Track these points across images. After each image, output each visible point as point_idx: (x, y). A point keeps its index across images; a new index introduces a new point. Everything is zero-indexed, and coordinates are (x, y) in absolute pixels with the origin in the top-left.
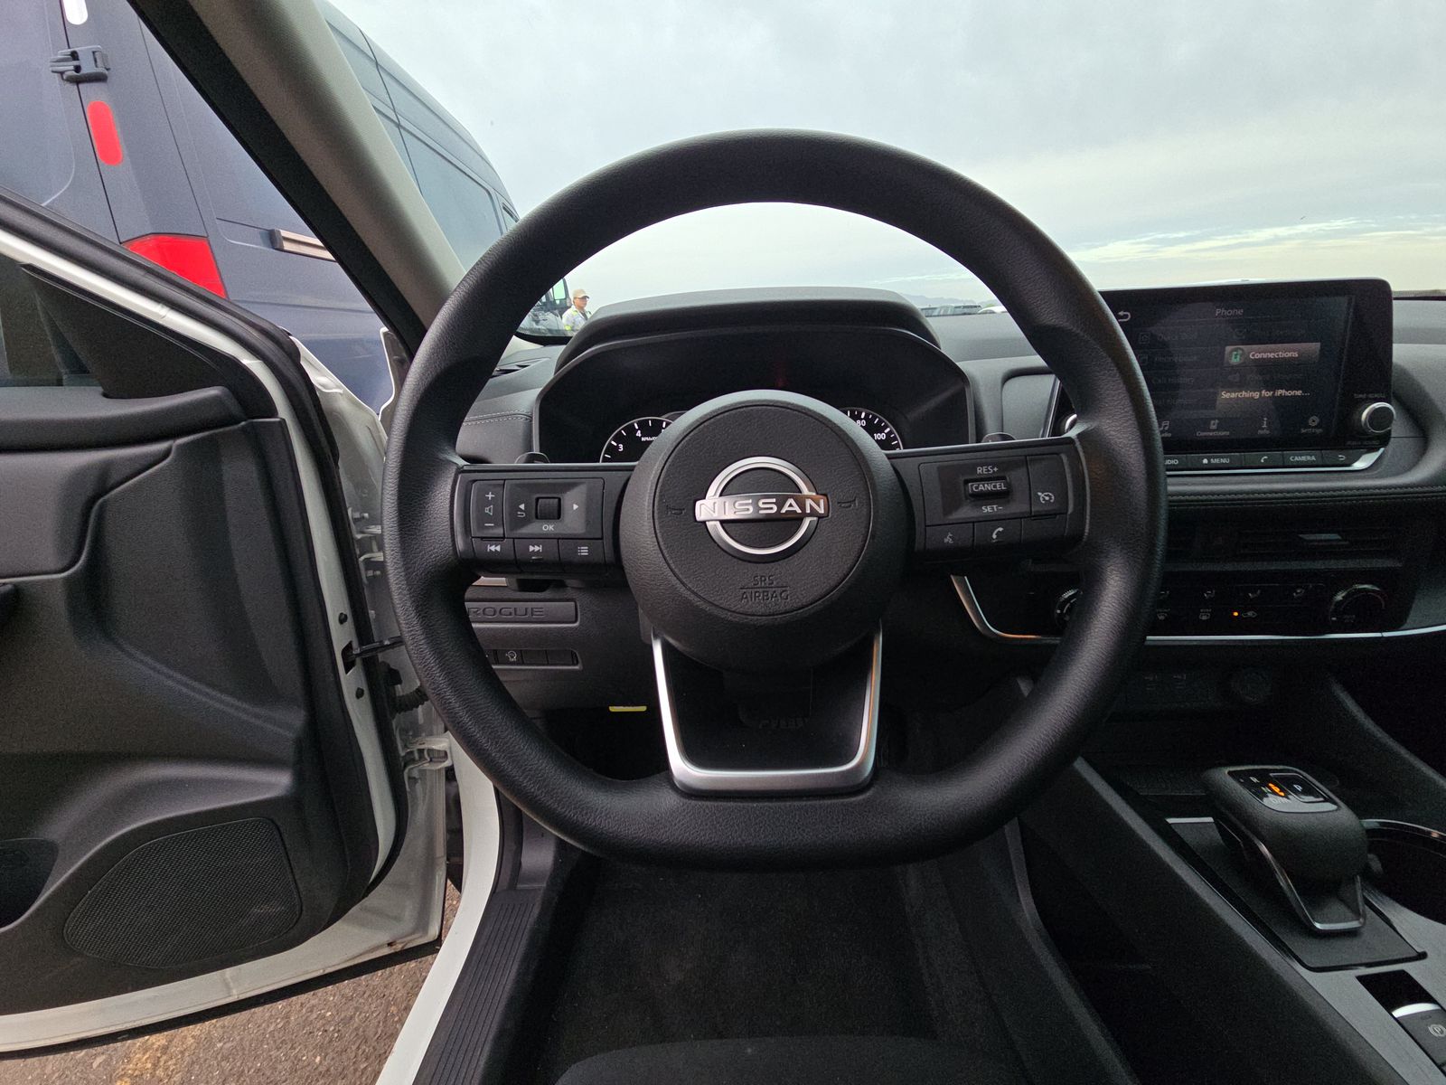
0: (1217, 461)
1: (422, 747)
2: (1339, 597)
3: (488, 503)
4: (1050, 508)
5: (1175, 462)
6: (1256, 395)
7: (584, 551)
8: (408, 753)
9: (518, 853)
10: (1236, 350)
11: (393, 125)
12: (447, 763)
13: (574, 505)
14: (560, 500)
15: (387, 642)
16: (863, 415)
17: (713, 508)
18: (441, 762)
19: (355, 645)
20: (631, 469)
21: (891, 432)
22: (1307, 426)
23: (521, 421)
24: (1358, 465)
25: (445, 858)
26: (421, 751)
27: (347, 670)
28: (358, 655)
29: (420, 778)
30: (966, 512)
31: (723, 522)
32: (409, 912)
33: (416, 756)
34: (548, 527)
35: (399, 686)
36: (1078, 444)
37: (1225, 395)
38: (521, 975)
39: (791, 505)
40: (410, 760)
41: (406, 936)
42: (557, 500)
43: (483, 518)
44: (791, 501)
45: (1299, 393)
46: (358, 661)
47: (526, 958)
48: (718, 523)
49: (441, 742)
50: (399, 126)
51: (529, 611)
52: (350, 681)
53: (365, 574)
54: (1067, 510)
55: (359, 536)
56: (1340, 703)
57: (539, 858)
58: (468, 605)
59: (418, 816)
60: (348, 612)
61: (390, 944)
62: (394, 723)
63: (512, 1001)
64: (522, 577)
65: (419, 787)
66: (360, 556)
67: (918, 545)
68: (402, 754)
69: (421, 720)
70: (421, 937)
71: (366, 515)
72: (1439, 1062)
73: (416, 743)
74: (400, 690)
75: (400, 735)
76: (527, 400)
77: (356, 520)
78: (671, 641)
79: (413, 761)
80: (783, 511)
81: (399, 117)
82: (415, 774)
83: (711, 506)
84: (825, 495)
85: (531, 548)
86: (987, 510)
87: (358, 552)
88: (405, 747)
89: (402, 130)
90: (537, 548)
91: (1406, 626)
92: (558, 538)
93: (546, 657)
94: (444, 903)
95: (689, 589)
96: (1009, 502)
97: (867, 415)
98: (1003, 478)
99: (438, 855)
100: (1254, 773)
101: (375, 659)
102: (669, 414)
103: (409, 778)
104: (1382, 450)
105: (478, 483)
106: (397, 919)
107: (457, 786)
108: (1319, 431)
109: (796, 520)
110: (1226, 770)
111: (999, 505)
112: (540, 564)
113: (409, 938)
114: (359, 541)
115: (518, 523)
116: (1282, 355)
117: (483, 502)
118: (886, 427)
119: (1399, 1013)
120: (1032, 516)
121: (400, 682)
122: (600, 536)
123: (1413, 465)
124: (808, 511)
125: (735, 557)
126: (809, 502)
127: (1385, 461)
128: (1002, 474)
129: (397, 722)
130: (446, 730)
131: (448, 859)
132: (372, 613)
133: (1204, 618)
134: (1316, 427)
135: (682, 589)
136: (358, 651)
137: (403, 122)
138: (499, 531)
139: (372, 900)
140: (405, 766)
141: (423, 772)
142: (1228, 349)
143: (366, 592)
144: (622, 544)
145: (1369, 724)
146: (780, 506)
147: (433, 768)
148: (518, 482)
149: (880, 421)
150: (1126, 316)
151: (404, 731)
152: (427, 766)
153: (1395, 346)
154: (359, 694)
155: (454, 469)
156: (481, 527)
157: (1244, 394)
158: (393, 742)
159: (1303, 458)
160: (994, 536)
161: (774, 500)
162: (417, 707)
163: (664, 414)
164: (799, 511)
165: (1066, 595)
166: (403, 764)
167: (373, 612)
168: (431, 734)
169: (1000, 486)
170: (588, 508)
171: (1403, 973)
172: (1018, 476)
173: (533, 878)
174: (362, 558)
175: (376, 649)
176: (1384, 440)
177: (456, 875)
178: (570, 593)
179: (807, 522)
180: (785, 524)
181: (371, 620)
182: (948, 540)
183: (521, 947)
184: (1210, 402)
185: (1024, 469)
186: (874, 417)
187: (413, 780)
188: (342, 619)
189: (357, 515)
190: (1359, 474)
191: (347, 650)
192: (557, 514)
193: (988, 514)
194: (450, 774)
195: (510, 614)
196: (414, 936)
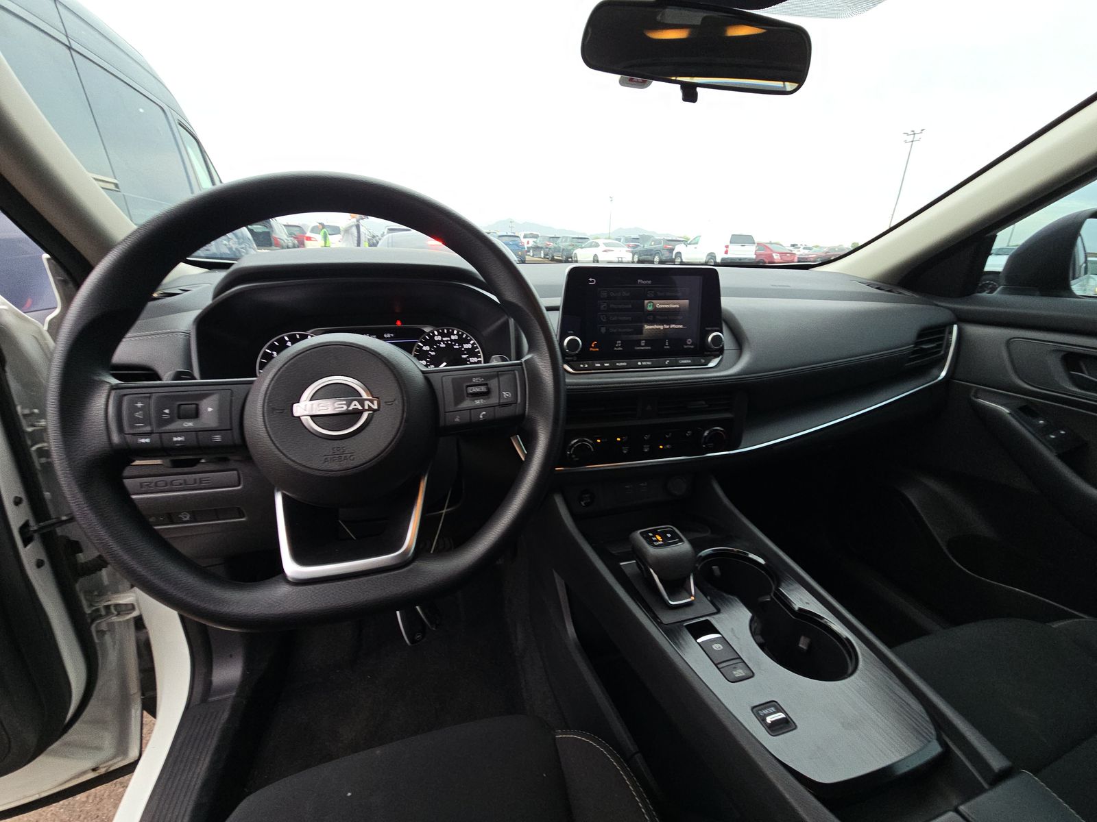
0: (644, 363)
1: (109, 603)
2: (706, 434)
3: (138, 409)
4: (509, 400)
5: (624, 364)
6: (661, 327)
7: (218, 438)
8: (94, 611)
9: (209, 672)
10: (649, 302)
11: (64, 48)
12: (135, 614)
13: (209, 408)
14: (197, 405)
15: (64, 518)
16: (455, 332)
17: (305, 408)
18: (128, 614)
19: (32, 523)
20: (251, 383)
21: (474, 343)
22: (687, 345)
23: (181, 337)
24: (711, 365)
25: (139, 694)
26: (108, 607)
27: (25, 545)
28: (35, 531)
29: (109, 630)
30: (467, 404)
31: (312, 417)
32: (108, 741)
33: (103, 612)
34: (189, 424)
35: (80, 554)
36: (524, 366)
37: (647, 327)
38: (213, 763)
39: (355, 405)
40: (96, 615)
41: (107, 761)
42: (194, 406)
43: (134, 421)
44: (356, 402)
45: (681, 326)
46: (36, 536)
47: (218, 749)
48: (309, 418)
49: (129, 597)
50: (70, 48)
51: (198, 481)
52: (29, 554)
53: (38, 462)
54: (517, 401)
55: (30, 429)
56: (713, 489)
57: (229, 673)
58: (126, 481)
59: (110, 660)
60: (22, 495)
61: (94, 770)
62: (77, 586)
63: (205, 785)
64: (172, 458)
65: (107, 637)
66: (32, 446)
67: (442, 423)
68: (88, 611)
69: (106, 581)
70: (121, 761)
71: (36, 411)
72: (716, 662)
73: (101, 601)
74: (82, 558)
75: (85, 596)
76: (186, 322)
77: (25, 416)
78: (285, 492)
79: (101, 616)
80: (351, 408)
81: (70, 40)
82: (104, 627)
83: (303, 407)
84: (378, 398)
85: (175, 439)
86: (477, 402)
87: (29, 442)
88: (91, 605)
89: (73, 52)
90: (179, 439)
91: (741, 447)
92: (196, 431)
93: (217, 514)
94: (142, 729)
95: (289, 458)
96: (489, 398)
97: (458, 332)
98: (487, 384)
99: (132, 692)
100: (650, 531)
101: (53, 533)
102: (313, 330)
103: (98, 632)
104: (721, 357)
105: (128, 396)
106: (98, 748)
107: (147, 632)
108: (692, 347)
109: (357, 414)
110: (639, 532)
111: (484, 399)
112: (183, 448)
113: (111, 763)
114: (30, 433)
115: (163, 422)
116: (672, 306)
117: (134, 409)
118: (471, 340)
119: (700, 640)
120: (500, 405)
121: (81, 551)
122: (228, 427)
123: (735, 363)
124: (366, 407)
125: (320, 437)
126: (367, 403)
127: (723, 363)
128: (484, 382)
129: (80, 586)
130: (132, 586)
131: (143, 694)
132: (47, 495)
133: (646, 450)
134: (691, 345)
135: (285, 459)
136: (35, 528)
137: (75, 45)
138: (148, 429)
139: (71, 736)
140: (93, 621)
141: (111, 625)
142: (646, 301)
143: (40, 477)
144: (246, 433)
145: (726, 501)
146: (349, 406)
147: (121, 620)
148: (161, 394)
149: (467, 336)
150: (593, 281)
151: (88, 592)
152: (114, 619)
153: (723, 299)
154: (40, 564)
155: (108, 386)
156: (132, 426)
157: (656, 327)
158: (78, 602)
159: (685, 362)
160: (481, 417)
161: (344, 402)
162: (100, 570)
163: (308, 330)
164: (360, 408)
165: (573, 442)
166: (89, 621)
167: (48, 493)
168: (117, 592)
169: (483, 389)
170: (220, 409)
171: (707, 621)
172: (493, 383)
173: (224, 689)
174: (34, 448)
175: (53, 524)
176: (720, 351)
177: (150, 706)
178: (233, 465)
179: (365, 416)
180: (351, 416)
181: (48, 501)
182: (457, 420)
183: (213, 743)
184: (640, 331)
185: (496, 379)
186: (463, 334)
187: (101, 633)
188: (17, 502)
189: (27, 411)
190: (710, 370)
191: (24, 529)
192: (196, 414)
193: (477, 405)
194: (139, 623)
195: (181, 484)
196: (115, 761)
